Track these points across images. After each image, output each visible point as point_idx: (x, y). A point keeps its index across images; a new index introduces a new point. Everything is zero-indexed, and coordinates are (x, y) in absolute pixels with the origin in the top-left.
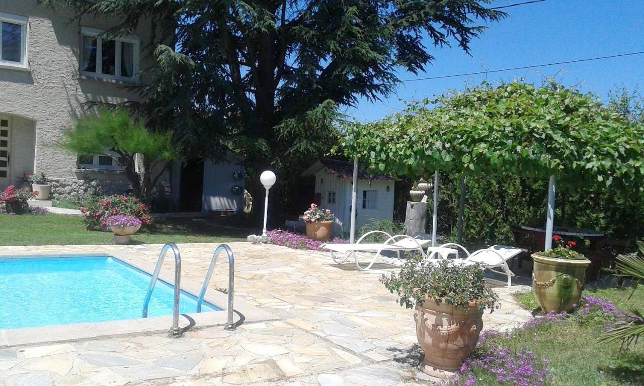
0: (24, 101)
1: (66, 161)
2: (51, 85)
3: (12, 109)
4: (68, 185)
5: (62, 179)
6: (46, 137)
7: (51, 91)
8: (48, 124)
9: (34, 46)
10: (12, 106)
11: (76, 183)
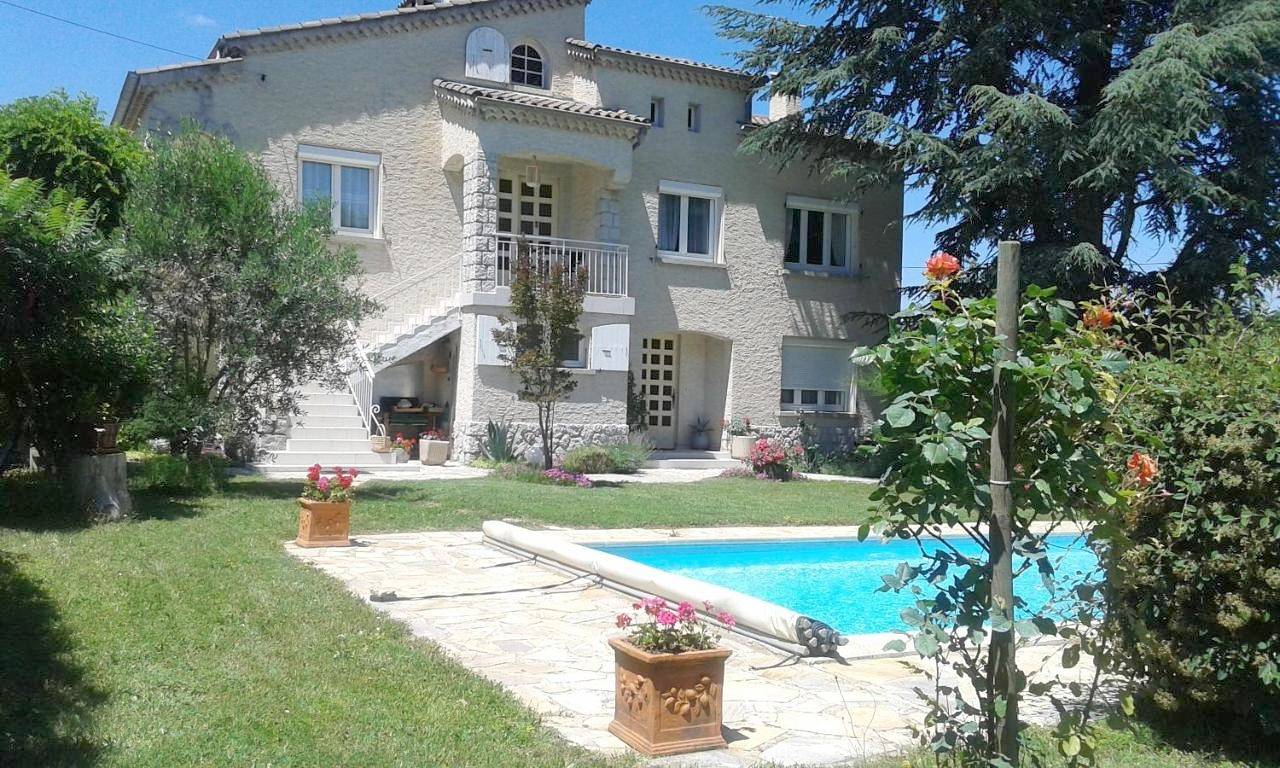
0: (719, 312)
1: (768, 399)
2: (751, 286)
3: (704, 325)
4: (770, 436)
5: (762, 428)
6: (744, 365)
7: (750, 295)
8: (746, 344)
9: (731, 230)
10: (705, 321)
11: (780, 432)
